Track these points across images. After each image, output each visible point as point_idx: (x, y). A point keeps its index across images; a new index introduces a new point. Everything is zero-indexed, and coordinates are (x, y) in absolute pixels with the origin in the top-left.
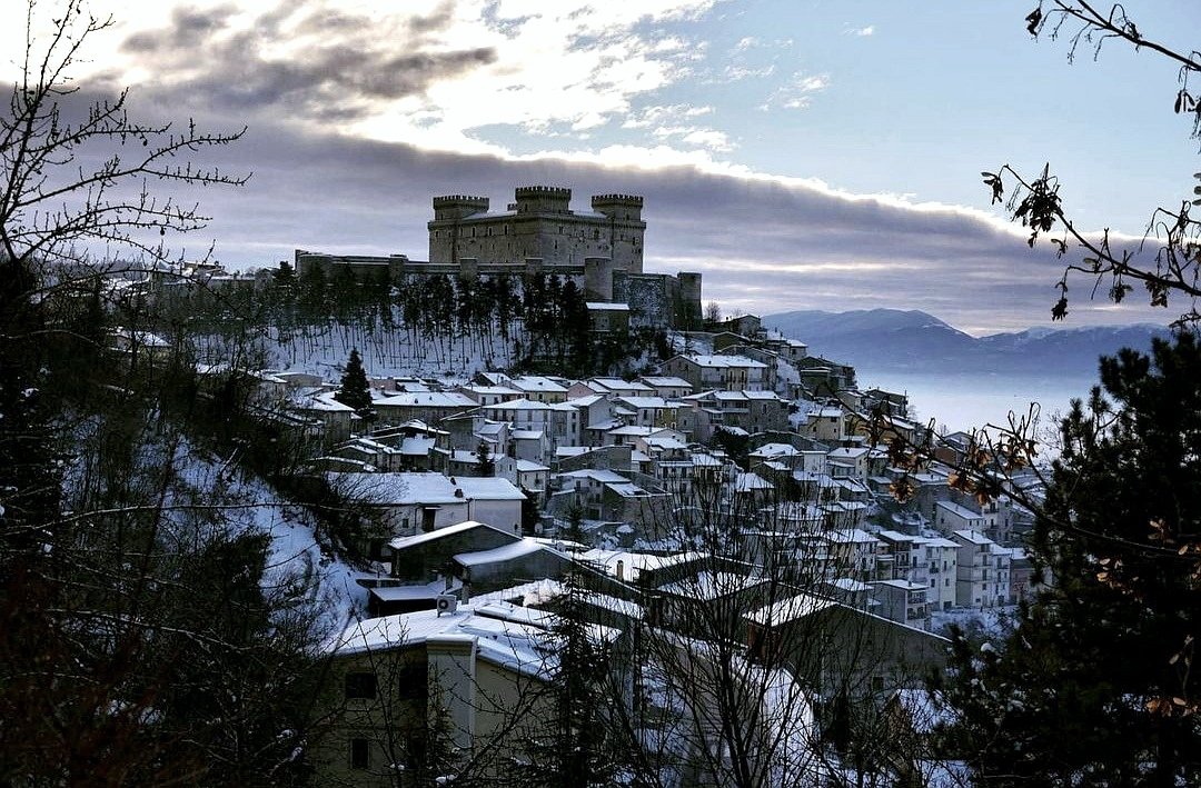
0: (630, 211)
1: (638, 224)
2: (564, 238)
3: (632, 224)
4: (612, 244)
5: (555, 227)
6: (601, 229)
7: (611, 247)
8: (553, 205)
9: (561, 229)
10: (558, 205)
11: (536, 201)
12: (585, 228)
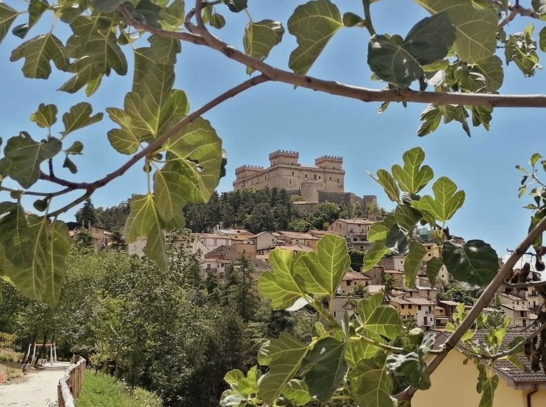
0: (336, 165)
1: (340, 172)
2: (296, 178)
3: (337, 171)
4: (325, 182)
5: (290, 172)
6: (318, 175)
7: (324, 184)
8: (287, 160)
9: (293, 173)
10: (291, 161)
11: (278, 159)
12: (308, 173)
